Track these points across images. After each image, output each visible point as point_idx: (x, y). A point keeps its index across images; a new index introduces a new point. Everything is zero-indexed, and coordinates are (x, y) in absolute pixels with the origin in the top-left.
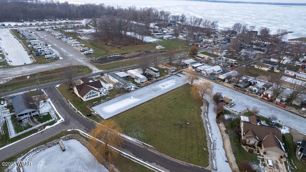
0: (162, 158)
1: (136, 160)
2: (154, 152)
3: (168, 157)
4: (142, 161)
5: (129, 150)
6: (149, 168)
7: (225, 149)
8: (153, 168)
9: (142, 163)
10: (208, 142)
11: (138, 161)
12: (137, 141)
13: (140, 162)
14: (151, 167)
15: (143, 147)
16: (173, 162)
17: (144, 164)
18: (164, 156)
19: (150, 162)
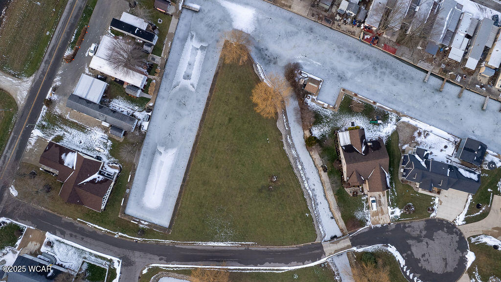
0: (271, 252)
1: (248, 270)
2: (259, 249)
3: (276, 248)
4: (254, 268)
5: (232, 261)
6: (265, 271)
7: (327, 200)
8: (269, 270)
9: (255, 270)
10: (308, 200)
11: (251, 270)
12: (232, 244)
13: (253, 270)
14: (266, 270)
15: (244, 248)
16: (283, 251)
17: (258, 270)
18: (272, 249)
19: (262, 264)
